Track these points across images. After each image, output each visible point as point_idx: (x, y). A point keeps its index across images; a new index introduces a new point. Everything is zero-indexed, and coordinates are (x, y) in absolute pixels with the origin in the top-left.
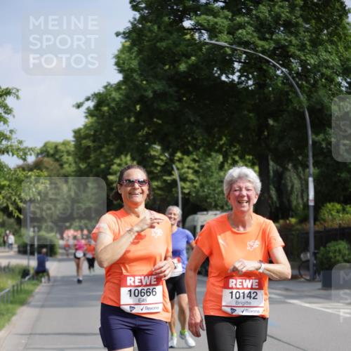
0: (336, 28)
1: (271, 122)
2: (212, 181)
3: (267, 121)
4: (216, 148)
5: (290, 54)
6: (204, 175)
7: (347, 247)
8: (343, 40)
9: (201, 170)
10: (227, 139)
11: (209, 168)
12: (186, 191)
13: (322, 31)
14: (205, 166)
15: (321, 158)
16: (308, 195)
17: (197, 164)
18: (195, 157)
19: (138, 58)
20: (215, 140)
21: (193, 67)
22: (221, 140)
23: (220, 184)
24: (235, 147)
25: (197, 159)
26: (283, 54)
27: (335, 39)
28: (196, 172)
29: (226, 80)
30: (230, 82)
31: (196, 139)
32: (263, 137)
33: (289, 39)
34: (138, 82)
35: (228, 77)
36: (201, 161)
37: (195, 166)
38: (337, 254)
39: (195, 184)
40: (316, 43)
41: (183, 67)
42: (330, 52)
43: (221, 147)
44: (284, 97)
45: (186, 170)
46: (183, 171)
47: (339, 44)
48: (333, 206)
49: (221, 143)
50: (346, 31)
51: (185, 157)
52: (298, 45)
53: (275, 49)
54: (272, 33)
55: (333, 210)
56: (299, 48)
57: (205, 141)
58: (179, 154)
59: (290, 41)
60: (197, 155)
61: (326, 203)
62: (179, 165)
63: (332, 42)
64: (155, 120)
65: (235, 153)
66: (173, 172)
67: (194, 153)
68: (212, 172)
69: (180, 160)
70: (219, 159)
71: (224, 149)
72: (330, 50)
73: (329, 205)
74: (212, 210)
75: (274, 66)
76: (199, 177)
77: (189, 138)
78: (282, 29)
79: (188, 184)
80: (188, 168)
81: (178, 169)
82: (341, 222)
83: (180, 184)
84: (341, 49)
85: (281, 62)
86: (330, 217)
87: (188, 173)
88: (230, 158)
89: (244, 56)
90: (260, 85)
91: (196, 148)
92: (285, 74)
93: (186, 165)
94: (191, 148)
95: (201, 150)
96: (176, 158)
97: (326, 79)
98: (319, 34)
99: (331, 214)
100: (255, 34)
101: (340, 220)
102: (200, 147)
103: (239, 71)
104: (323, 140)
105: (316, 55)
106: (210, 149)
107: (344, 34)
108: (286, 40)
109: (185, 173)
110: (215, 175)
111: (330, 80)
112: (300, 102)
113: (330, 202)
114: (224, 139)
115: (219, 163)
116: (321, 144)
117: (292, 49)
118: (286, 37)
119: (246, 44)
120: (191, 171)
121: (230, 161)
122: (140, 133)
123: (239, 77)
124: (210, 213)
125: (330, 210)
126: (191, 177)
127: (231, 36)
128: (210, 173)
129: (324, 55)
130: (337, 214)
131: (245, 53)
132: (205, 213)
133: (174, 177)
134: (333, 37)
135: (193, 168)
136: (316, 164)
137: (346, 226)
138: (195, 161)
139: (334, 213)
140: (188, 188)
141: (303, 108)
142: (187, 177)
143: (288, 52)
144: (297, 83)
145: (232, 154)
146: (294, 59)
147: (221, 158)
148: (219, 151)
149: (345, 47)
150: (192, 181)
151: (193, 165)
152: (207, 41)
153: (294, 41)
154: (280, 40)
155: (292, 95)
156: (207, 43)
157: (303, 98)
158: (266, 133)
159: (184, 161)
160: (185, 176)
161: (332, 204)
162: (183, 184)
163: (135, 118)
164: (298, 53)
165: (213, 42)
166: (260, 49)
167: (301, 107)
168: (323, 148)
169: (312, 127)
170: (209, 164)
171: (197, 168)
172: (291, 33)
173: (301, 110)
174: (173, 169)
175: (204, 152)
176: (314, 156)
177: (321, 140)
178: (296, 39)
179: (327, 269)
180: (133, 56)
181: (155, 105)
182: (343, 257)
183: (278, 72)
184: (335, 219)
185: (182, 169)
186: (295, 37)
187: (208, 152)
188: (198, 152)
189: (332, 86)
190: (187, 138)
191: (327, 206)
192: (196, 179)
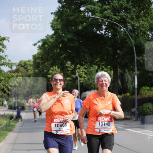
0: (147, 10)
1: (119, 51)
3: (117, 51)
5: (127, 22)
6: (89, 75)
7: (151, 106)
8: (150, 15)
9: (88, 73)
11: (91, 72)
12: (82, 82)
13: (141, 11)
14: (90, 71)
15: (140, 67)
16: (135, 83)
17: (86, 70)
19: (61, 24)
20: (94, 59)
21: (85, 28)
22: (97, 59)
24: (103, 62)
25: (86, 68)
26: (124, 22)
27: (146, 15)
28: (86, 73)
29: (99, 33)
30: (101, 34)
31: (86, 59)
32: (115, 58)
33: (126, 15)
34: (61, 34)
36: (88, 68)
37: (86, 71)
38: (147, 109)
39: (86, 79)
40: (138, 17)
41: (80, 28)
42: (144, 21)
43: (97, 62)
44: (124, 41)
45: (82, 72)
47: (148, 17)
48: (145, 88)
49: (97, 60)
51: (81, 67)
52: (130, 18)
53: (121, 19)
54: (119, 13)
55: (146, 90)
56: (131, 19)
57: (90, 60)
58: (78, 66)
59: (127, 16)
60: (86, 66)
62: (78, 70)
63: (145, 17)
64: (68, 51)
65: (103, 65)
66: (76, 74)
67: (85, 65)
69: (79, 68)
70: (96, 67)
71: (98, 63)
72: (144, 20)
73: (144, 88)
74: (93, 90)
75: (120, 27)
76: (87, 76)
77: (83, 59)
78: (123, 11)
79: (83, 79)
80: (83, 71)
81: (78, 72)
82: (149, 95)
83: (79, 79)
84: (149, 19)
85: (123, 25)
86: (144, 93)
87: (82, 74)
88: (101, 67)
89: (107, 23)
90: (114, 35)
91: (86, 63)
92: (125, 31)
93: (82, 70)
94: (84, 63)
95: (88, 64)
97: (142, 33)
98: (140, 13)
99: (145, 92)
100: (112, 13)
101: (148, 94)
102: (88, 63)
103: (105, 29)
104: (141, 59)
105: (138, 22)
106: (92, 63)
107: (150, 13)
108: (125, 16)
110: (94, 74)
111: (145, 33)
112: (131, 43)
114: (98, 59)
115: (96, 69)
116: (140, 61)
117: (128, 20)
118: (125, 14)
119: (108, 18)
120: (84, 73)
121: (101, 69)
122: (62, 57)
123: (105, 32)
125: (144, 90)
126: (84, 75)
127: (101, 14)
128: (92, 74)
129: (142, 22)
131: (107, 21)
132: (90, 91)
133: (76, 76)
134: (146, 14)
135: (84, 72)
136: (138, 70)
137: (151, 97)
141: (133, 45)
142: (82, 76)
143: (126, 21)
144: (130, 34)
145: (102, 65)
146: (129, 24)
147: (97, 67)
148: (96, 64)
149: (151, 19)
150: (84, 77)
151: (84, 70)
153: (129, 16)
154: (123, 15)
155: (128, 40)
156: (91, 17)
157: (132, 41)
158: (116, 56)
159: (81, 69)
161: (145, 87)
162: (80, 79)
163: (60, 50)
164: (130, 21)
165: (94, 17)
166: (114, 20)
168: (141, 63)
169: (136, 53)
170: (91, 70)
171: (86, 72)
172: (128, 13)
173: (132, 46)
174: (76, 72)
175: (89, 65)
176: (137, 66)
177: (140, 59)
178: (130, 15)
179: (143, 115)
180: (58, 23)
181: (68, 44)
182: (150, 110)
183: (122, 30)
184: (146, 93)
185: (80, 72)
186: (129, 14)
187: (91, 64)
188: (87, 65)
189: (145, 36)
190: (82, 59)
191: (143, 88)
192: (86, 76)
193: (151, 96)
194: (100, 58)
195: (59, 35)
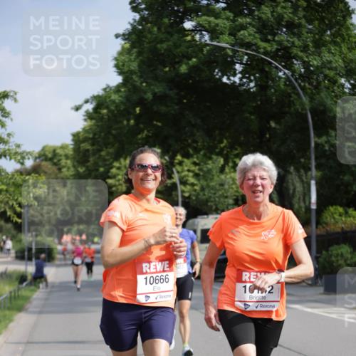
0: (339, 29)
1: (273, 124)
2: (212, 184)
3: (269, 123)
4: (217, 150)
5: (292, 55)
6: (205, 178)
7: (349, 251)
8: (346, 41)
9: (201, 174)
10: (228, 142)
11: (209, 171)
12: (187, 195)
13: (325, 31)
14: (205, 169)
15: (323, 161)
16: (310, 198)
17: (197, 167)
18: (195, 160)
19: (138, 60)
20: (216, 142)
21: (194, 69)
22: (222, 142)
23: (221, 187)
24: (236, 149)
25: (197, 162)
26: (285, 56)
27: (338, 40)
28: (196, 175)
29: (228, 82)
30: (232, 84)
31: (197, 142)
32: (264, 139)
33: (292, 40)
34: (138, 84)
35: (229, 79)
36: (202, 164)
37: (196, 169)
38: (339, 258)
39: (196, 187)
40: (319, 44)
41: (183, 69)
42: (333, 53)
43: (222, 149)
44: (286, 99)
45: (186, 173)
46: (183, 174)
47: (342, 45)
48: (335, 209)
49: (222, 145)
50: (349, 32)
51: (186, 160)
52: (300, 47)
53: (277, 50)
54: (274, 35)
55: (335, 213)
56: (302, 49)
57: (206, 144)
58: (179, 157)
59: (293, 43)
60: (197, 158)
61: (328, 206)
62: (179, 168)
63: (335, 43)
64: (155, 122)
65: (236, 156)
66: (173, 176)
67: (195, 156)
68: (213, 175)
69: (181, 163)
70: (220, 161)
71: (225, 152)
72: (333, 51)
73: (332, 209)
74: (212, 214)
75: (276, 67)
76: (199, 180)
77: (190, 141)
78: (284, 30)
79: (189, 187)
80: (189, 171)
81: (178, 172)
82: (343, 226)
83: (180, 187)
84: (344, 50)
85: (283, 64)
86: (332, 220)
87: (188, 176)
88: (231, 160)
89: (246, 57)
90: (262, 87)
91: (197, 151)
92: (287, 76)
93: (186, 168)
94: (191, 151)
95: (202, 153)
96: (176, 161)
97: (329, 81)
98: (322, 35)
99: (334, 218)
100: (257, 35)
101: (342, 224)
102: (201, 150)
103: (240, 73)
104: (326, 142)
105: (319, 56)
106: (210, 151)
107: (347, 35)
108: (288, 41)
109: (185, 176)
110: (216, 178)
111: (334, 82)
112: (302, 104)
113: (332, 206)
114: (225, 141)
115: (220, 166)
116: (323, 146)
117: (295, 51)
118: (289, 39)
119: (248, 45)
120: (191, 174)
121: (231, 164)
122: (140, 136)
123: (241, 79)
124: (211, 216)
125: (333, 214)
126: (192, 180)
127: (233, 37)
128: (210, 176)
129: (327, 57)
130: (340, 218)
131: (247, 54)
132: (205, 216)
133: (174, 180)
134: (337, 38)
135: (193, 171)
136: (318, 167)
137: (348, 230)
138: (195, 164)
139: (336, 216)
140: (188, 192)
141: (306, 110)
142: (187, 180)
143: (290, 54)
144: (300, 85)
145: (232, 156)
146: (297, 60)
147: (222, 161)
148: (220, 154)
149: (348, 48)
150: (193, 185)
151: (193, 168)
152: (208, 42)
153: (297, 42)
154: (282, 41)
155: (294, 97)
156: (208, 45)
157: (305, 99)
158: (268, 136)
159: (184, 164)
160: (185, 179)
161: (334, 207)
162: (183, 188)
163: (135, 121)
164: (300, 54)
165: (215, 43)
166: (262, 50)
167: (304, 109)
168: (326, 150)
169: (314, 129)
170: (210, 167)
171: (197, 171)
172: (294, 34)
173: (304, 112)
174: (173, 172)
175: (205, 155)
176: (316, 158)
177: (323, 142)
178: (299, 40)
179: (329, 273)
180: (133, 57)
181: (155, 108)
182: (345, 261)
183: (281, 74)
184: (337, 222)
185: (182, 172)
186: (298, 38)
187: (208, 154)
188: (199, 155)
189: (335, 88)
190: (187, 141)
191: (329, 210)
192: (196, 182)
193: (348, 227)
194: (230, 140)
195: (134, 87)
